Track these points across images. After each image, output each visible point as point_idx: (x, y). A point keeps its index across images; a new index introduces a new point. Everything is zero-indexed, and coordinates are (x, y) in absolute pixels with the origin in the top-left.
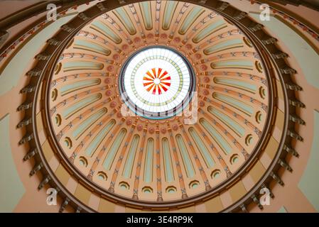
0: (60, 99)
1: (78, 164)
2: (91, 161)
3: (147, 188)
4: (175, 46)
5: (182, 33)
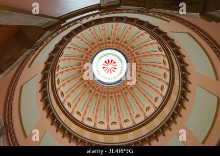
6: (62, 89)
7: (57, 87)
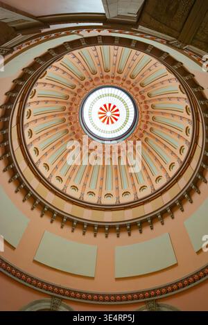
0: (32, 118)
1: (41, 168)
2: (51, 168)
3: (91, 193)
4: (126, 87)
5: (132, 77)
6: (31, 127)
7: (26, 121)
